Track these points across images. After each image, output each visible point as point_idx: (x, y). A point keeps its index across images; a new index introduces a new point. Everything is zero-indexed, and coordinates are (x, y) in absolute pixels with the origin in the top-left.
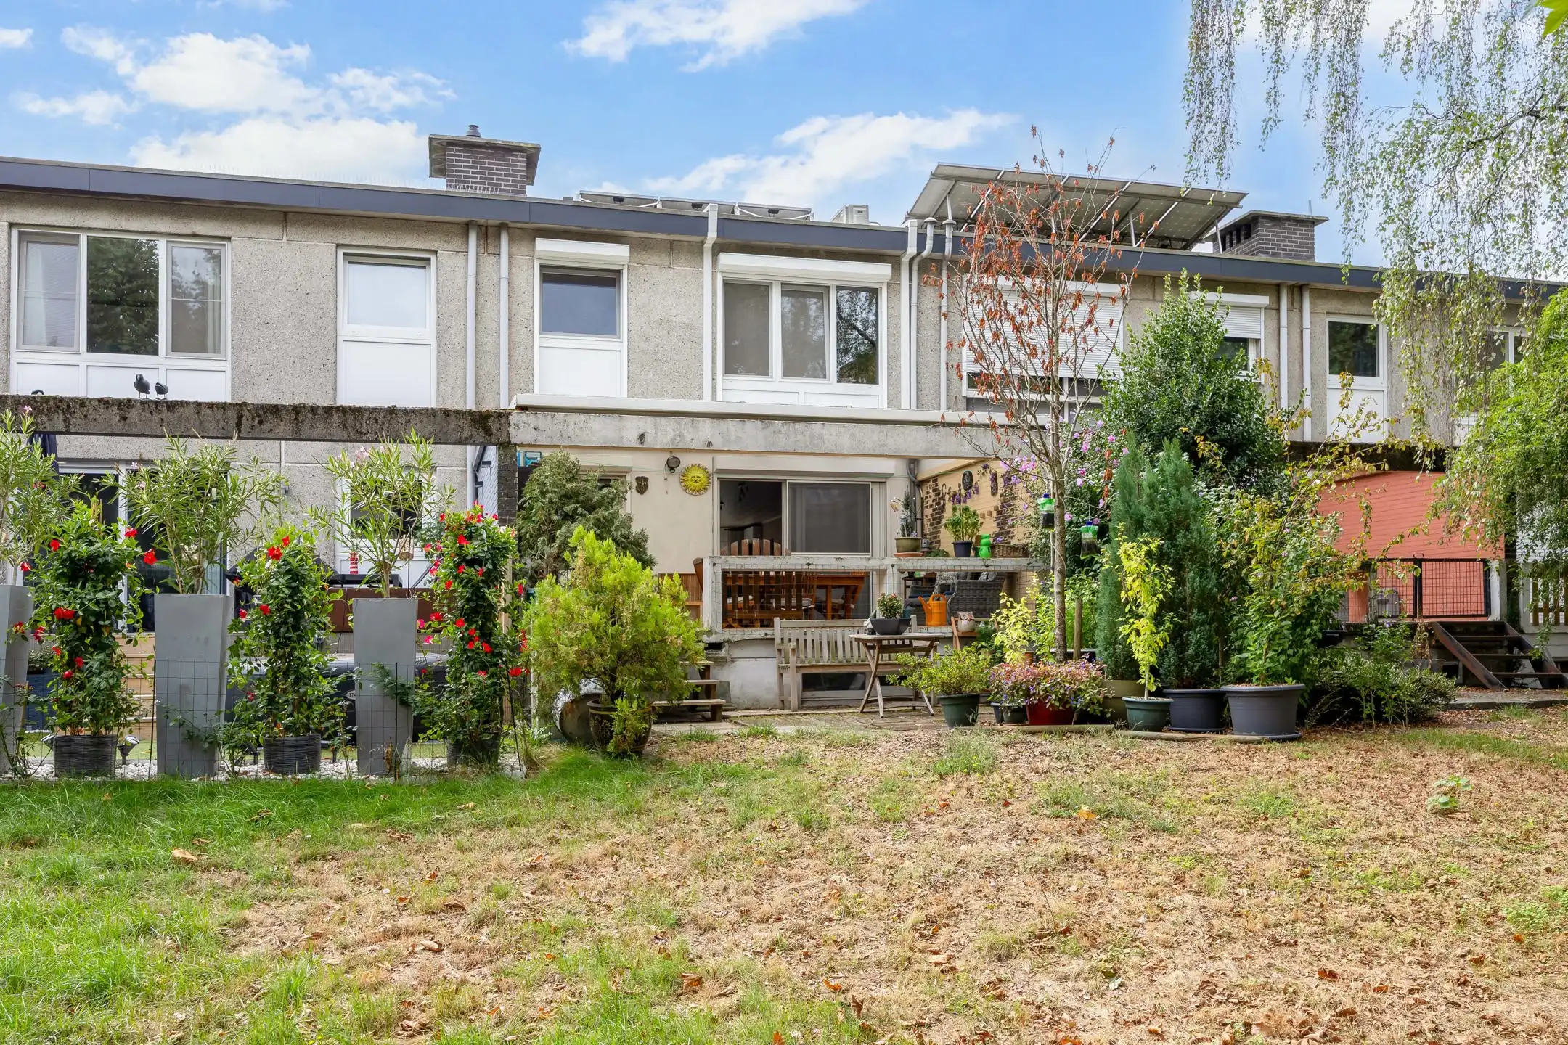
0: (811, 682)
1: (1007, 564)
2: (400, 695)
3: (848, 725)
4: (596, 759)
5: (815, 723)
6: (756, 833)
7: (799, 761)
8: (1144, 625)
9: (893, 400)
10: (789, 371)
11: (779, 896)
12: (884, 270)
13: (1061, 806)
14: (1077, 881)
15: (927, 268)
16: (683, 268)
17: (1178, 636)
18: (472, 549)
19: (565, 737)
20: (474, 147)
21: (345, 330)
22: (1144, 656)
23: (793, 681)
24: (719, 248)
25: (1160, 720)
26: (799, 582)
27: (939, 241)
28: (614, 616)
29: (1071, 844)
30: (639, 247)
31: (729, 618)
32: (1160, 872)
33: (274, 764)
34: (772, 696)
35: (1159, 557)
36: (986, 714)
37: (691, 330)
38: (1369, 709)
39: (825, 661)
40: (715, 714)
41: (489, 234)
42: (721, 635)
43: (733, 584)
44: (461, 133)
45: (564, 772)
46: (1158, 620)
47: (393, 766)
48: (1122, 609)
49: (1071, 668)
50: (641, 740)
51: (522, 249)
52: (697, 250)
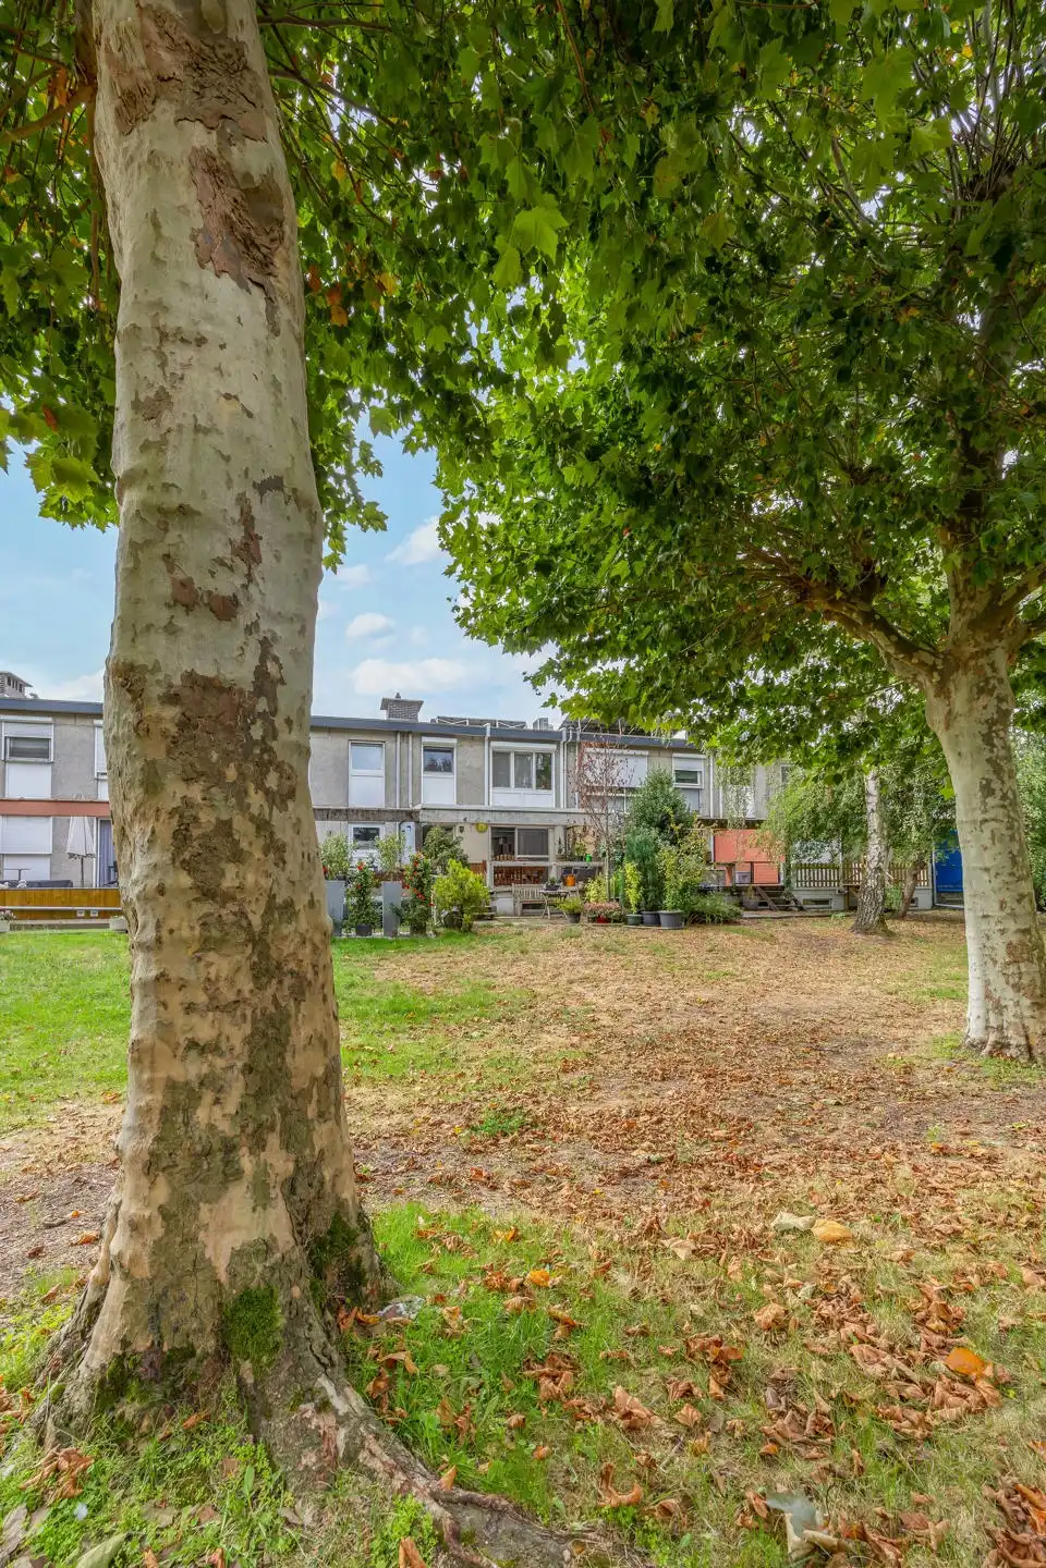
0: (525, 906)
1: (597, 864)
2: (398, 913)
3: (538, 922)
4: (456, 932)
5: (525, 921)
6: (508, 954)
7: (520, 934)
8: (633, 891)
9: (557, 804)
10: (517, 786)
11: (514, 969)
12: (554, 747)
13: (596, 947)
14: (595, 967)
15: (571, 745)
16: (477, 747)
17: (645, 895)
18: (419, 866)
19: (446, 926)
20: (398, 702)
21: (352, 771)
22: (633, 901)
23: (519, 907)
24: (490, 739)
25: (640, 922)
26: (521, 870)
27: (575, 736)
28: (462, 887)
29: (597, 957)
30: (461, 739)
31: (497, 882)
32: (618, 964)
33: (358, 933)
34: (511, 911)
35: (639, 868)
36: (584, 919)
37: (480, 770)
38: (708, 919)
39: (530, 899)
40: (492, 918)
41: (405, 735)
42: (493, 889)
43: (497, 870)
44: (393, 697)
45: (449, 936)
46: (638, 889)
47: (395, 934)
48: (626, 885)
49: (610, 905)
50: (470, 926)
51: (417, 740)
52: (482, 740)
